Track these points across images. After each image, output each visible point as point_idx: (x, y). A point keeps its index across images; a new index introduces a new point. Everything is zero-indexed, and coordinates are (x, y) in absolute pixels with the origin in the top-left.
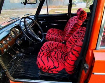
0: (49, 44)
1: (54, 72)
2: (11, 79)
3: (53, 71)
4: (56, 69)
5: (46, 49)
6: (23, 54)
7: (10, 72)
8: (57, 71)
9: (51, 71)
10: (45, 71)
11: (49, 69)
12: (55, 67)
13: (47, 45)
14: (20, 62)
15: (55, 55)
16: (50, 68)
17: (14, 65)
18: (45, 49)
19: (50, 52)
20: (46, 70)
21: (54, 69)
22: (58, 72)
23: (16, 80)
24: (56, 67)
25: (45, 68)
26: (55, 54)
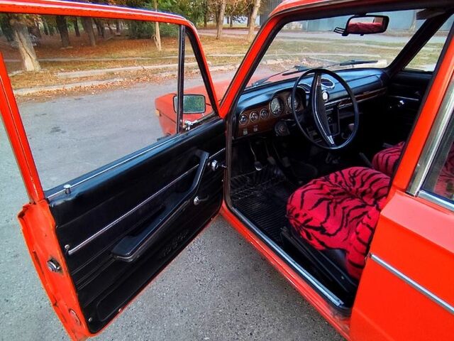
0: (362, 174)
1: (314, 242)
2: (227, 200)
3: (313, 238)
4: (322, 236)
5: (340, 183)
6: (282, 174)
7: (232, 192)
8: (322, 244)
9: (308, 234)
10: (295, 224)
11: (303, 225)
12: (322, 229)
13: (354, 174)
14: (265, 188)
15: (353, 209)
16: (309, 223)
17: (248, 185)
18: (338, 180)
19: (346, 196)
20: (298, 222)
21: (317, 234)
22: (324, 248)
23: (233, 208)
24: (325, 230)
25: (297, 216)
26: (357, 207)
